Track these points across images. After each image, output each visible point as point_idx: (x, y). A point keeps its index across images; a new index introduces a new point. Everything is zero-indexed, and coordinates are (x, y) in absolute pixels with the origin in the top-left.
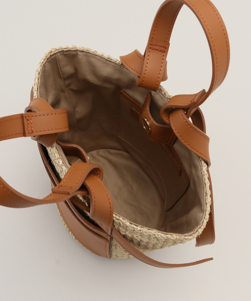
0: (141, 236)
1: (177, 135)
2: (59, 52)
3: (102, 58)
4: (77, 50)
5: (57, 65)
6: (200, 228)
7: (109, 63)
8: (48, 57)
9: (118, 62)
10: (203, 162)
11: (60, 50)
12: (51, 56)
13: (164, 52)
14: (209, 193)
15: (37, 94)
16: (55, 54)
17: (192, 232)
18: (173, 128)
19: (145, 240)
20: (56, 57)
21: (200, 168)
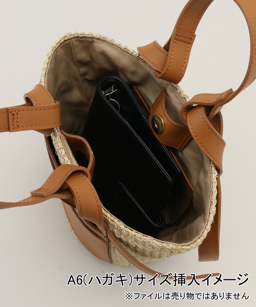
0: (136, 241)
1: (193, 134)
2: (74, 37)
3: (119, 47)
4: (93, 37)
5: (71, 51)
6: (199, 238)
7: (125, 53)
8: (61, 42)
9: (134, 53)
10: (214, 169)
11: (75, 36)
12: (65, 41)
13: (189, 43)
14: (215, 202)
15: (45, 79)
16: (69, 39)
17: (190, 242)
18: (190, 127)
19: (140, 247)
20: (70, 43)
21: (209, 175)
